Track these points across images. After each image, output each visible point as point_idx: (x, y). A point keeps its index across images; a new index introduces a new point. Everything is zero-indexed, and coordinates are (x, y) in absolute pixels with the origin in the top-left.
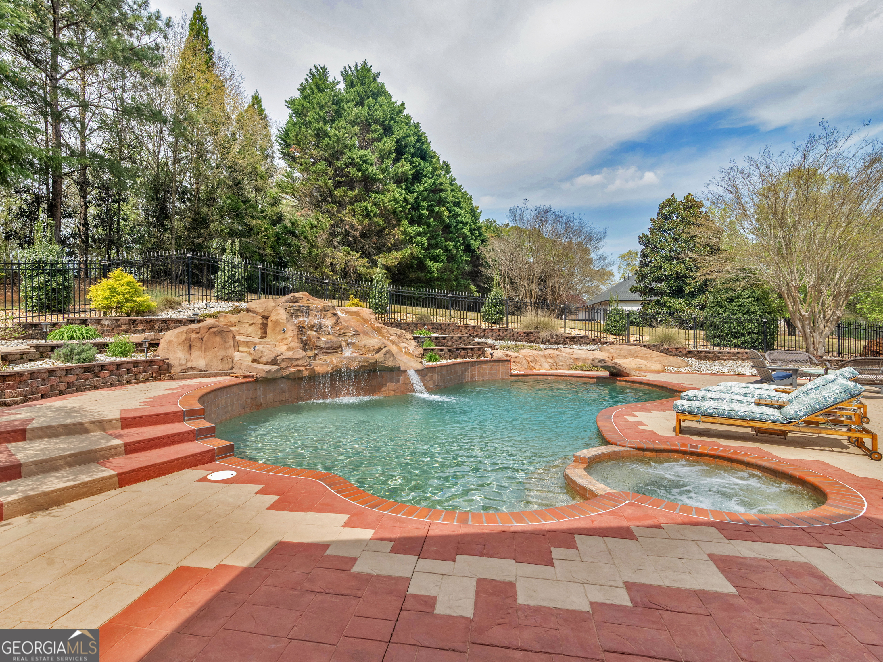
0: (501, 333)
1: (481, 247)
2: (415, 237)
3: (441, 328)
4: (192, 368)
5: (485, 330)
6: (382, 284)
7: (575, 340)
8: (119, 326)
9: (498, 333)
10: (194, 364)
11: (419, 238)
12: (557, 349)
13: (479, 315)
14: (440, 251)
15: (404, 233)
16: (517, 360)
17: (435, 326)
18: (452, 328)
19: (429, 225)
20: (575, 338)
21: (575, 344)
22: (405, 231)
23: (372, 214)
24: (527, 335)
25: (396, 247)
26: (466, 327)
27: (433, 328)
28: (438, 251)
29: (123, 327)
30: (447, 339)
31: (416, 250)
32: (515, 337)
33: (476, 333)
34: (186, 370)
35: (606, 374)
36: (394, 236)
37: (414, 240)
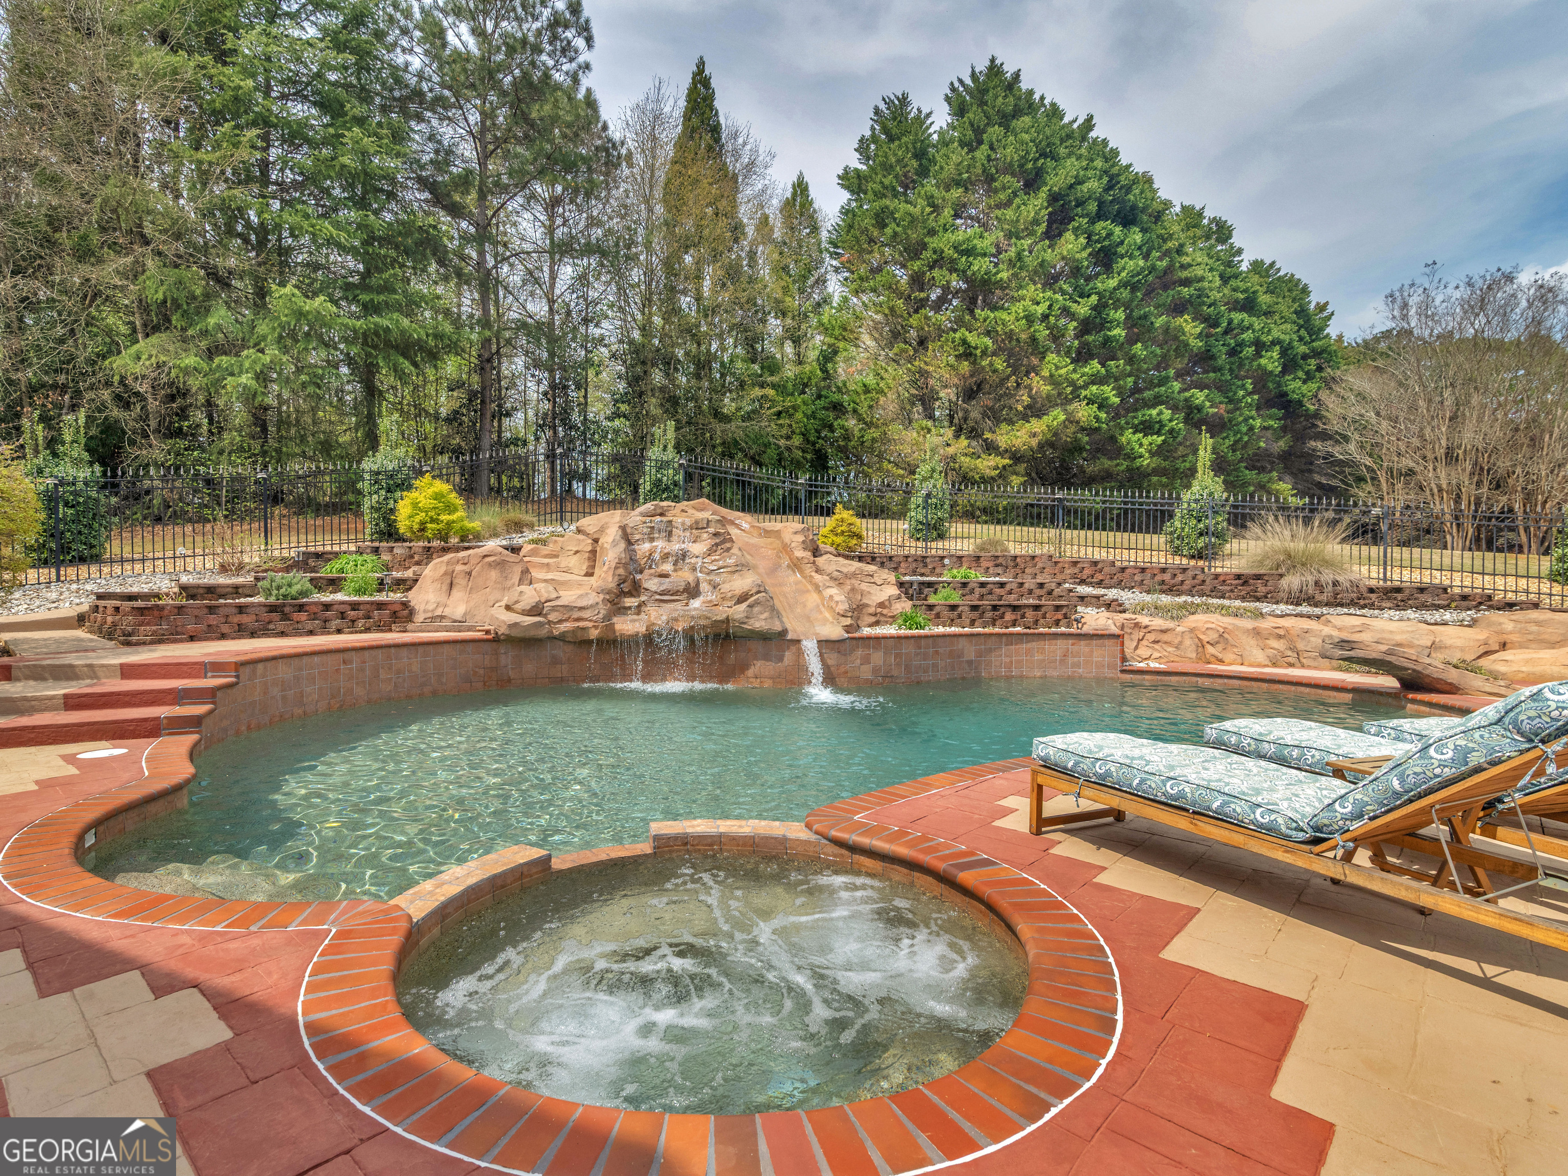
0: (1167, 577)
1: (1324, 395)
2: (1086, 386)
3: (1016, 566)
4: (442, 617)
5: (1123, 569)
6: (932, 481)
7: (1399, 596)
8: (412, 557)
9: (1159, 578)
10: (447, 612)
11: (1094, 388)
12: (1318, 617)
13: (1159, 540)
14: (1160, 413)
15: (1052, 380)
16: (1165, 637)
17: (1000, 560)
18: (1040, 565)
19: (1131, 359)
20: (1398, 590)
21: (1397, 607)
22: (1051, 376)
23: (978, 352)
24: (1245, 583)
25: (1035, 410)
26: (1075, 563)
27: (997, 566)
28: (1154, 412)
29: (416, 558)
30: (1008, 587)
31: (1084, 413)
32: (1207, 588)
33: (1099, 577)
34: (433, 619)
35: (1390, 682)
36: (1031, 390)
37: (1084, 393)
